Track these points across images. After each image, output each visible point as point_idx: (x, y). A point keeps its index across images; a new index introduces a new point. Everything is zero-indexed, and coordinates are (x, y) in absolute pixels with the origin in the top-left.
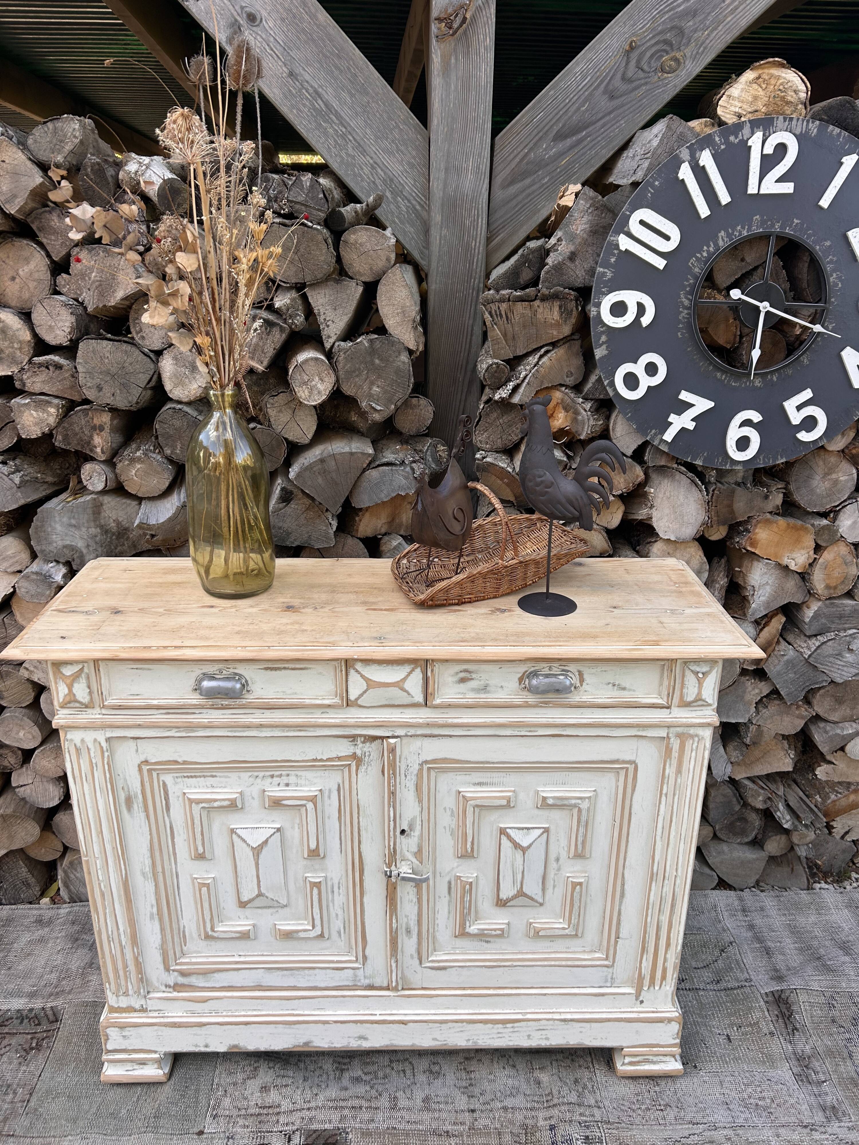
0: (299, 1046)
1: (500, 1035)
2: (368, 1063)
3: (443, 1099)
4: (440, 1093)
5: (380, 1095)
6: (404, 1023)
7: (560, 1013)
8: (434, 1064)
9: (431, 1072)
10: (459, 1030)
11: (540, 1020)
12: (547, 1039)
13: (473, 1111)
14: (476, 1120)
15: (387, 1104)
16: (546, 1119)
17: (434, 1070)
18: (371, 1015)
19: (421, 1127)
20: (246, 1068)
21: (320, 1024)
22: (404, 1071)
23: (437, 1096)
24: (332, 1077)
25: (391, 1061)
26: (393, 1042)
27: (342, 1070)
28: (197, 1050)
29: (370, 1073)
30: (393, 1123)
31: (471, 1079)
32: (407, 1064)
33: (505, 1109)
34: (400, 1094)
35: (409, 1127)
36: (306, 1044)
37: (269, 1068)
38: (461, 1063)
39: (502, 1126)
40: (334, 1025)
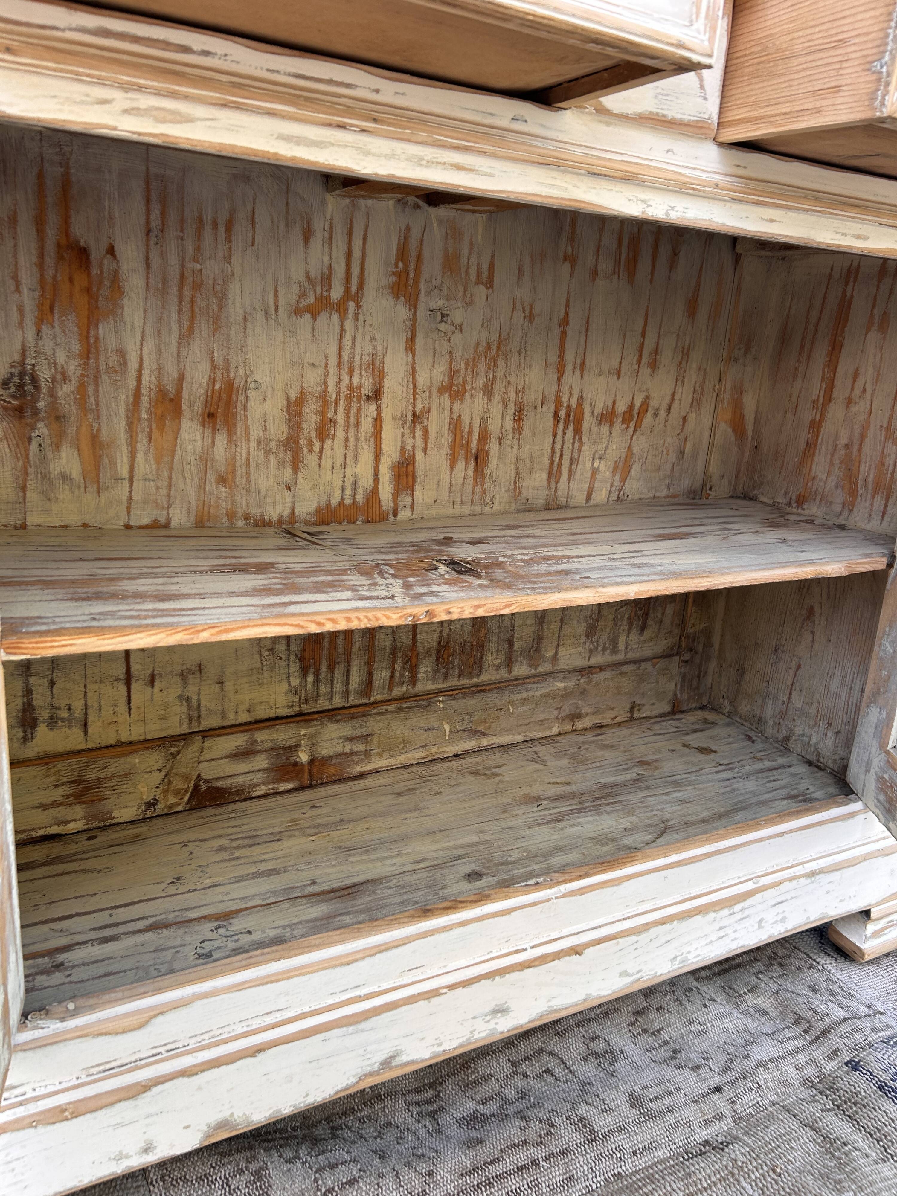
0: (371, 1074)
1: (722, 933)
2: (476, 1083)
3: (658, 1090)
4: (645, 1082)
5: (552, 1125)
6: (576, 951)
7: (802, 864)
8: (593, 1039)
9: (597, 1055)
10: (664, 940)
11: (780, 883)
12: (783, 920)
13: (718, 1089)
14: (734, 1102)
15: (578, 1138)
16: (830, 1058)
17: (599, 1051)
18: (517, 952)
19: (661, 1154)
20: (234, 1183)
21: (421, 1003)
22: (548, 1071)
23: (645, 1088)
24: (422, 1133)
25: (514, 1064)
26: (550, 1004)
27: (433, 1115)
28: (118, 1168)
29: (491, 1098)
30: (609, 1167)
31: (666, 1043)
32: (546, 1058)
33: (761, 1064)
34: (583, 1110)
35: (642, 1162)
36: (386, 1064)
37: (289, 1161)
38: (632, 1024)
39: (778, 1095)
40: (451, 994)
